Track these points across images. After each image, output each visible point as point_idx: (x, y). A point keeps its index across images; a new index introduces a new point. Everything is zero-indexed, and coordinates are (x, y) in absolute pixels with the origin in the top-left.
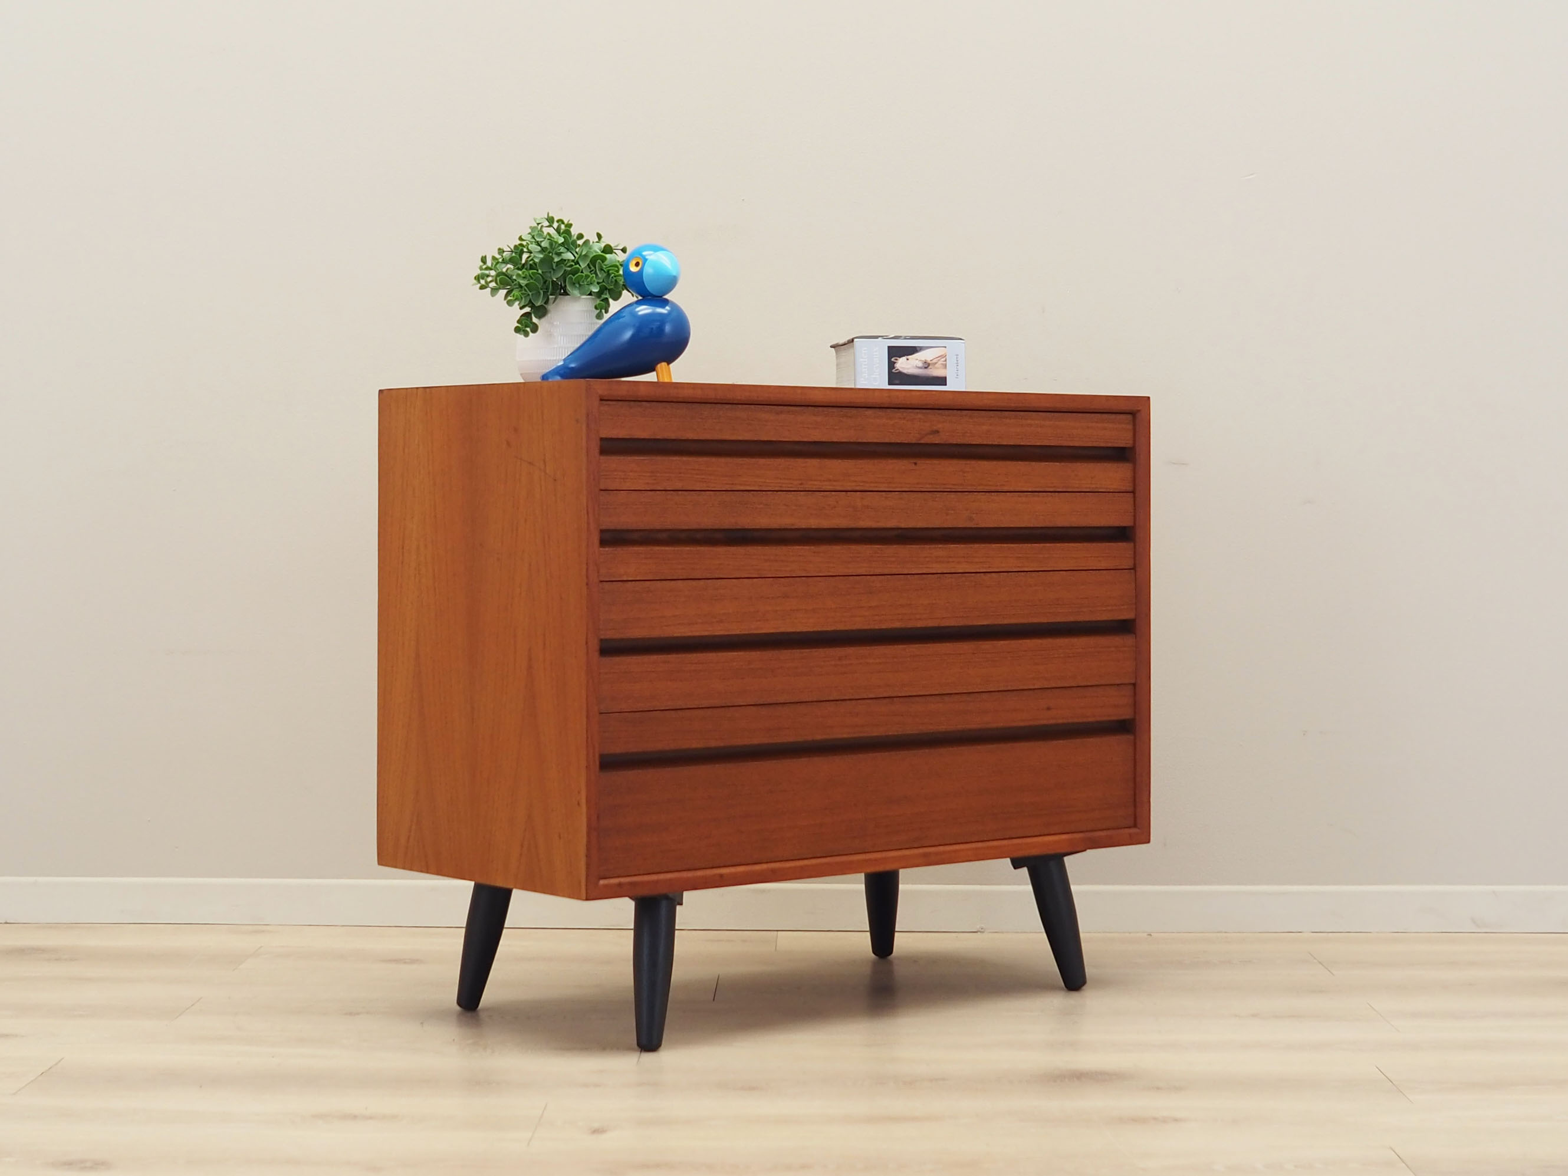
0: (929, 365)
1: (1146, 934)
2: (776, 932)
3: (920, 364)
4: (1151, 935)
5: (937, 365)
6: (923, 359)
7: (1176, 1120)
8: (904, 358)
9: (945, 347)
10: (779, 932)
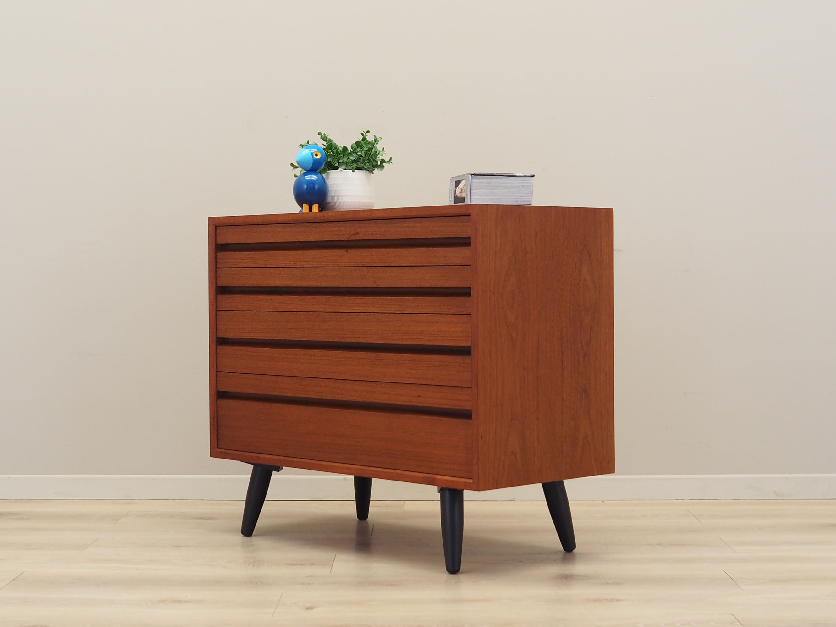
0: (462, 190)
4: (603, 502)
7: (618, 600)
8: (458, 187)
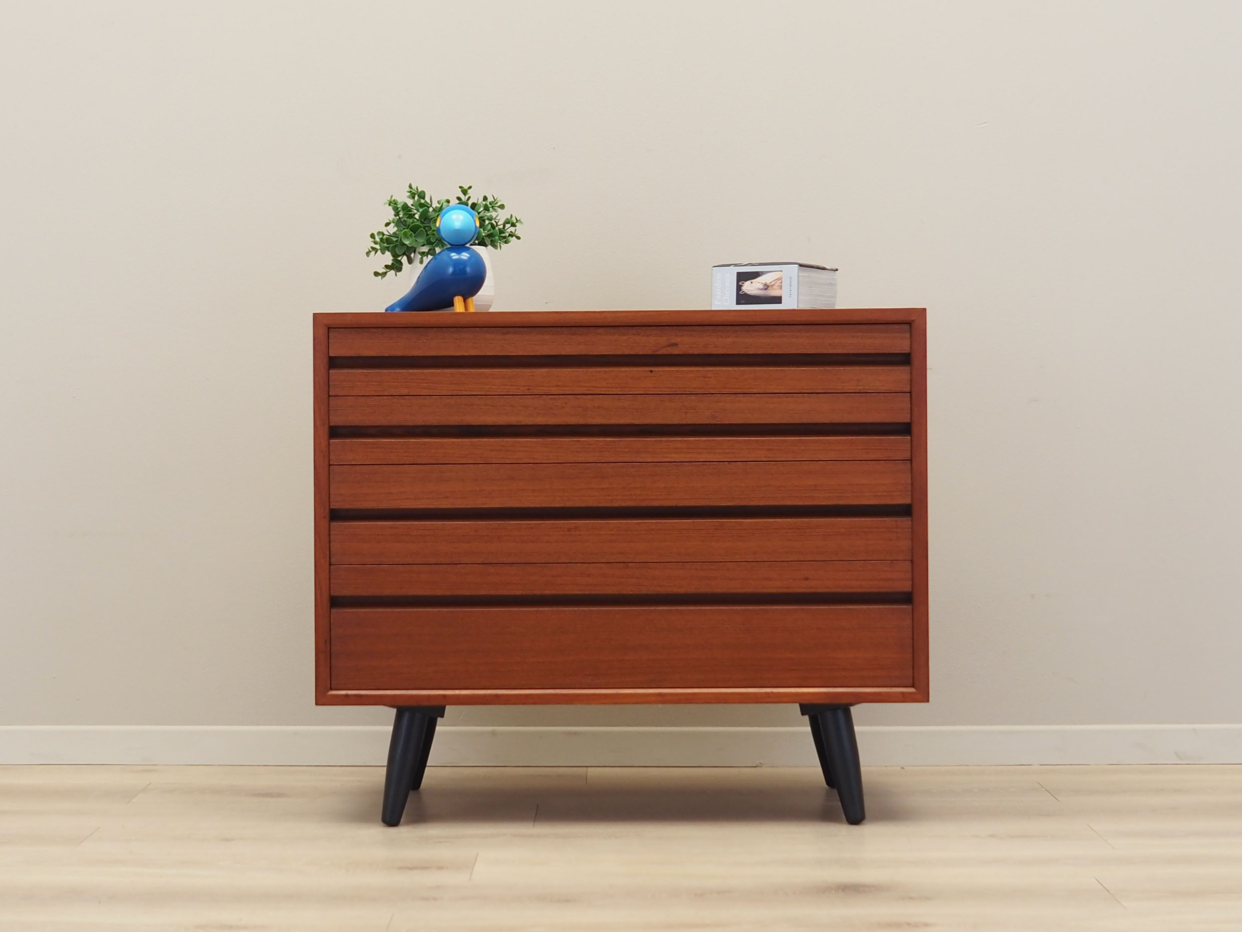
0: (768, 286)
1: (899, 768)
2: (586, 768)
3: (761, 286)
4: (904, 768)
5: (774, 287)
6: (764, 282)
8: (749, 282)
9: (781, 271)
10: (589, 768)
